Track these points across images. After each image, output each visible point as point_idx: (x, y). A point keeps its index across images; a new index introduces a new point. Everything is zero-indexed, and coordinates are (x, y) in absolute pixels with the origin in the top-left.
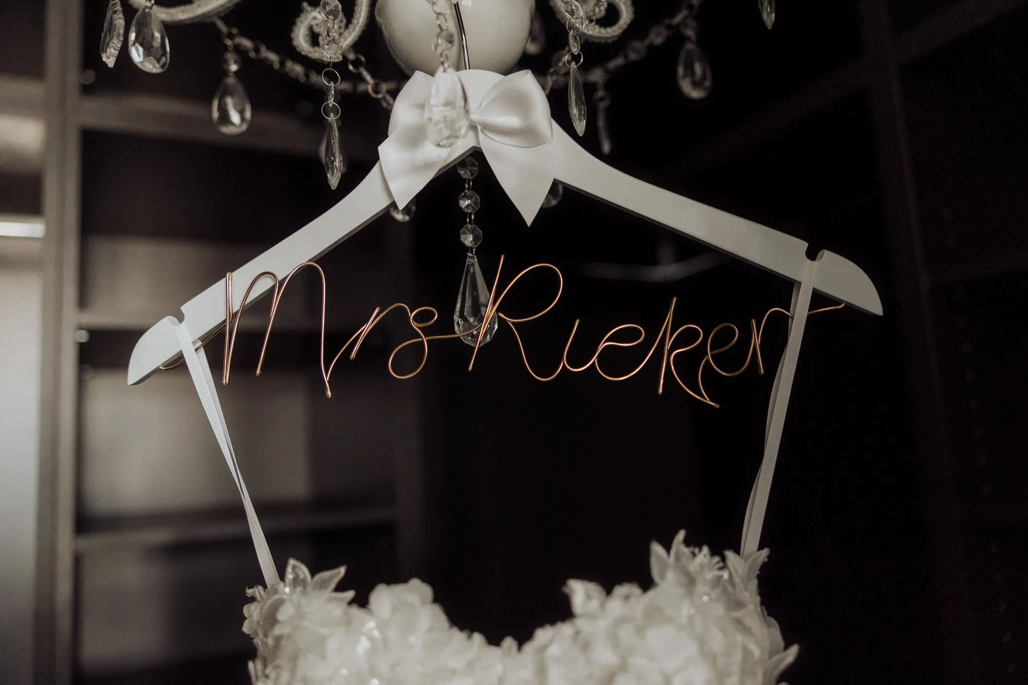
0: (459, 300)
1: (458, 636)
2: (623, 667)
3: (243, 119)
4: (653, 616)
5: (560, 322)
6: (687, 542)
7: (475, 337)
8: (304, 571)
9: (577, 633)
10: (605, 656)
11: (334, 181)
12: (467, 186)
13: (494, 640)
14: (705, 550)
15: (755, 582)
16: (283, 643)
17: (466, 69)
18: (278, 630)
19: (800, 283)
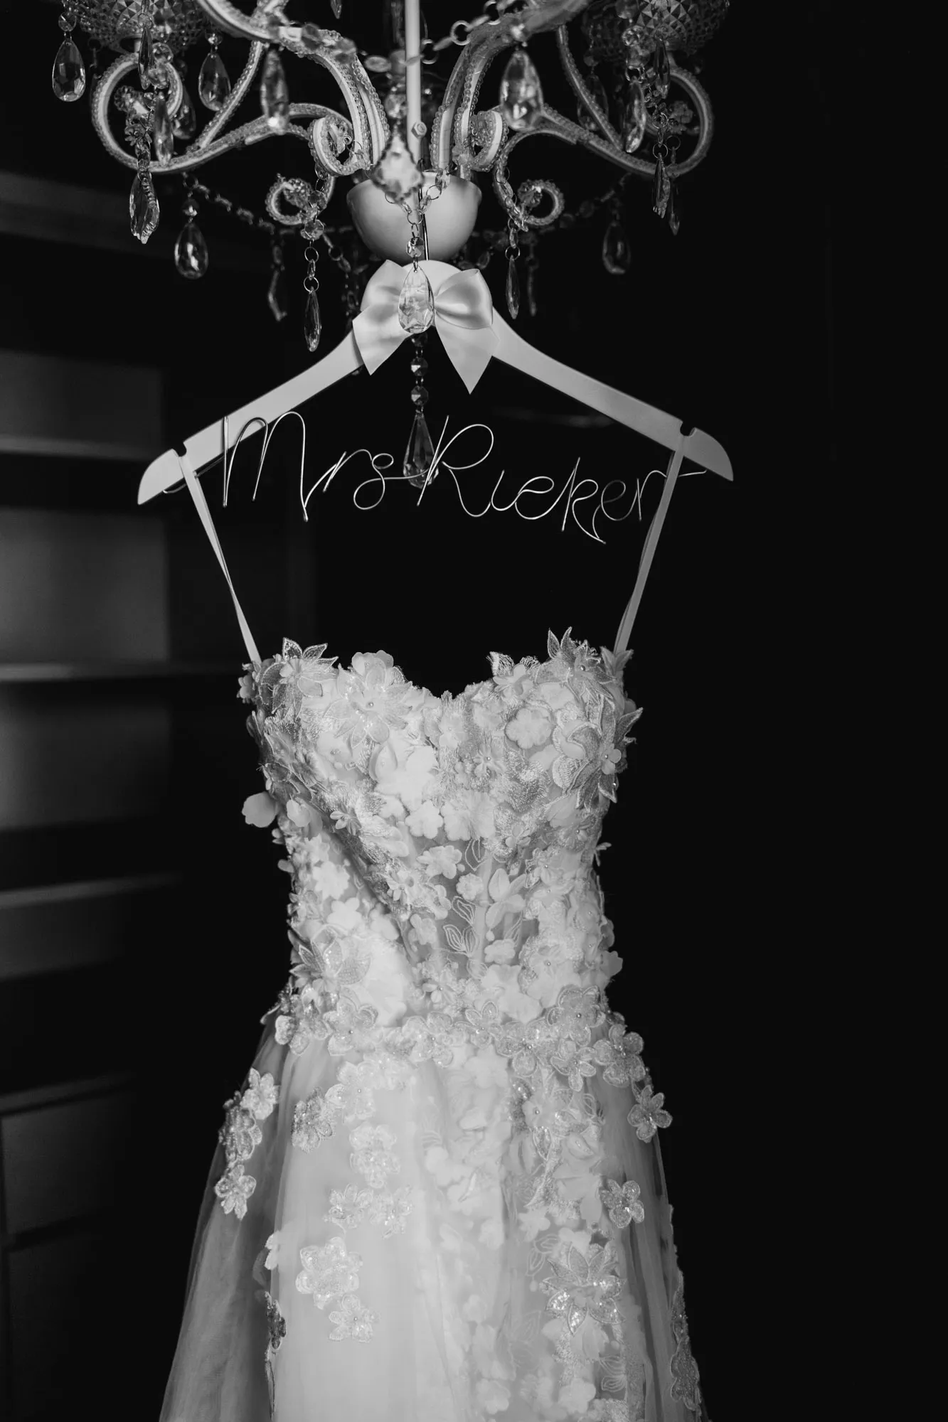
0: (408, 449)
1: (412, 688)
2: (525, 704)
3: (200, 265)
4: (546, 676)
5: (489, 471)
6: (573, 636)
7: (421, 480)
8: (296, 646)
9: (495, 685)
10: (512, 700)
11: (313, 345)
12: (417, 353)
13: (437, 693)
14: (586, 642)
15: (621, 673)
16: (287, 690)
17: (426, 259)
18: (282, 682)
19: (675, 452)
